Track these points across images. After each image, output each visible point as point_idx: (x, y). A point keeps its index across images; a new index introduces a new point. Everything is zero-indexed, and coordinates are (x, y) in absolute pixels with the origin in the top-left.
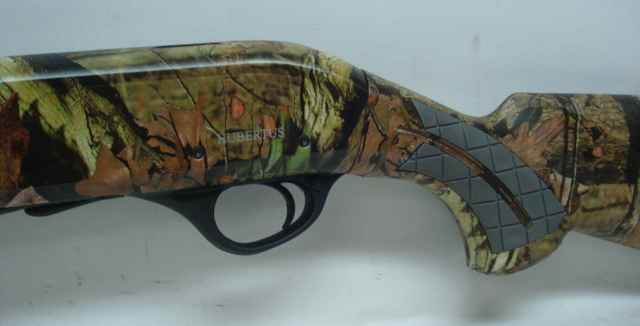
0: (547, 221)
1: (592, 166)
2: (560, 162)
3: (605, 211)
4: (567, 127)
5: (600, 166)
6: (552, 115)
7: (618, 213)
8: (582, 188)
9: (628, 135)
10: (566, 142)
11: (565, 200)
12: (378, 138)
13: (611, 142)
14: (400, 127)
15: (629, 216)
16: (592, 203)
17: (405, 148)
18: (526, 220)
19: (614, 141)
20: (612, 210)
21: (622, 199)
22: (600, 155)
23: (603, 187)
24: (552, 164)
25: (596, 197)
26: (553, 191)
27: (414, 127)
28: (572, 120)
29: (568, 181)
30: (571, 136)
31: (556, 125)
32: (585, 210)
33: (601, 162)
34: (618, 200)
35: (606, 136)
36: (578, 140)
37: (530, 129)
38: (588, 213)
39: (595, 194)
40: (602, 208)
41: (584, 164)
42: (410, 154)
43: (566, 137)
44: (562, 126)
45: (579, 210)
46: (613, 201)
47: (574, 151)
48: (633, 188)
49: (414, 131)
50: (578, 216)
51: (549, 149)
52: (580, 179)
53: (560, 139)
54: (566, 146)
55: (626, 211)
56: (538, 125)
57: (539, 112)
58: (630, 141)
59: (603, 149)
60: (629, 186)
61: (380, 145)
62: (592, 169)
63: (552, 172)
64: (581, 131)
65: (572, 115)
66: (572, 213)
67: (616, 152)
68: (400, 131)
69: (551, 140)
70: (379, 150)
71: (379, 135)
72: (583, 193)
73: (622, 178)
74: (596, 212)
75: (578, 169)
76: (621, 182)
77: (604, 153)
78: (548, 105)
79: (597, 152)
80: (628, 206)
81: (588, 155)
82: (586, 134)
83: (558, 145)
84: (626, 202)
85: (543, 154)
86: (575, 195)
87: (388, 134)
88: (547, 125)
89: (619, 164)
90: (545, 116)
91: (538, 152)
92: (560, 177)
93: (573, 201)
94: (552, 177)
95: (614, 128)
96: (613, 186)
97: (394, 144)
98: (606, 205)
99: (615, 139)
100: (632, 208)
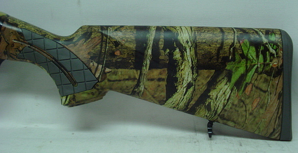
0: (85, 84)
1: (114, 60)
2: (97, 57)
3: (122, 82)
4: (102, 41)
5: (119, 60)
6: (96, 36)
7: (130, 83)
8: (107, 70)
9: (135, 45)
10: (101, 48)
11: (97, 75)
12: (5, 44)
13: (124, 49)
14: (15, 40)
15: (138, 85)
16: (114, 77)
17: (17, 49)
18: (74, 83)
19: (126, 48)
20: (126, 82)
21: (132, 77)
22: (119, 55)
23: (120, 70)
24: (92, 58)
25: (116, 75)
26: (91, 70)
27: (21, 40)
28: (105, 38)
29: (100, 66)
30: (104, 45)
31: (97, 40)
32: (109, 81)
33: (119, 58)
34: (130, 77)
35: (122, 45)
36: (107, 47)
37: (85, 41)
38: (112, 83)
39: (115, 73)
40: (120, 81)
41: (109, 58)
42: (20, 51)
43: (102, 45)
44: (100, 40)
45: (106, 80)
46: (127, 77)
47: (105, 53)
48: (139, 72)
49: (22, 42)
50: (106, 83)
51: (92, 51)
52: (107, 66)
53: (98, 46)
54: (101, 50)
55: (135, 83)
56: (90, 40)
57: (91, 34)
58: (136, 48)
59: (121, 52)
60: (137, 71)
61: (6, 47)
62: (114, 61)
63: (92, 62)
64: (109, 43)
65: (105, 35)
66: (101, 82)
67: (128, 54)
68: (15, 41)
69: (94, 47)
70: (6, 49)
71: (6, 43)
72: (108, 73)
73: (132, 66)
74: (117, 82)
75: (106, 61)
76: (131, 69)
77: (121, 54)
78: (95, 30)
79: (117, 53)
80: (136, 80)
81: (113, 54)
82: (111, 45)
83: (97, 50)
84: (134, 79)
85: (89, 53)
86: (104, 73)
87: (9, 42)
88: (93, 40)
89: (130, 60)
90: (93, 36)
91: (87, 52)
92: (96, 64)
93: (102, 76)
94: (91, 64)
95: (127, 41)
96: (127, 70)
97: (12, 47)
98: (122, 79)
99: (127, 47)
100: (139, 81)
